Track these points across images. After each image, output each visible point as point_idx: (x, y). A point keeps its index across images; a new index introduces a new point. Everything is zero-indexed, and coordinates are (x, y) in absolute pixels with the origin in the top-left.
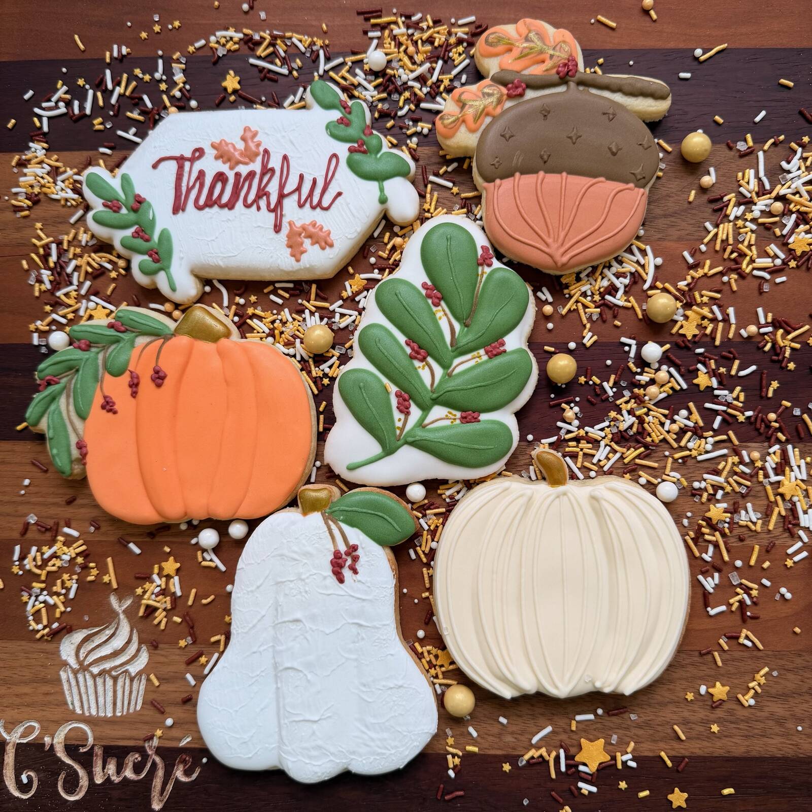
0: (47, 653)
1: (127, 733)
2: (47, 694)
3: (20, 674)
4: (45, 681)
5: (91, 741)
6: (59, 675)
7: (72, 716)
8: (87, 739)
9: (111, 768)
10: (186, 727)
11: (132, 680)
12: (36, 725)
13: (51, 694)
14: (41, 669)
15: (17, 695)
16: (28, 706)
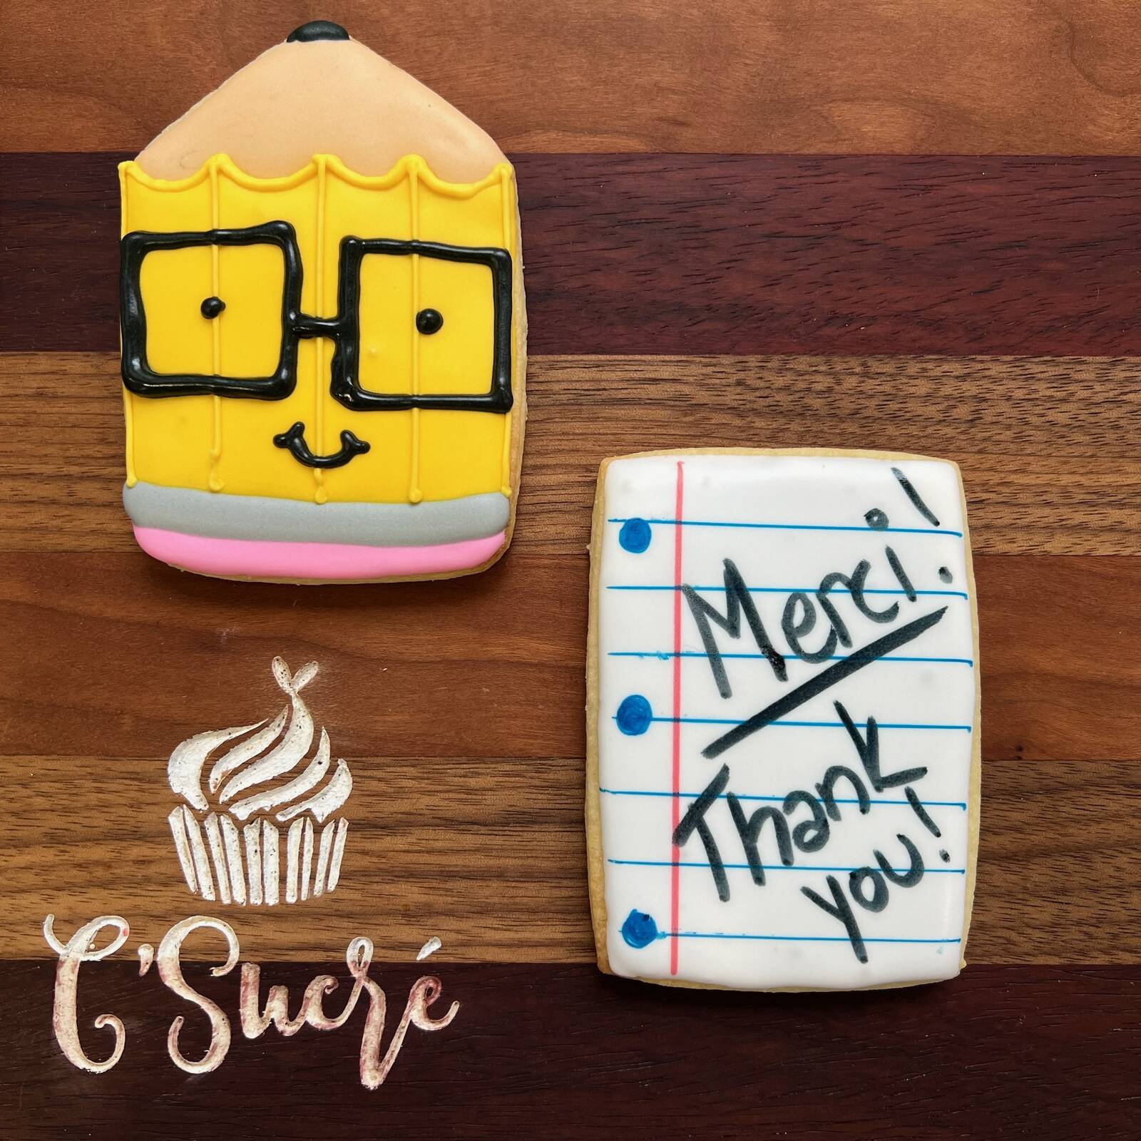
0: (140, 780)
1: (310, 937)
2: (143, 862)
3: (86, 822)
4: (138, 836)
5: (234, 955)
6: (168, 824)
7: (193, 906)
8: (227, 951)
9: (277, 1006)
10: (430, 922)
11: (318, 830)
12: (121, 924)
13: (150, 862)
14: (130, 813)
15: (80, 865)
16: (104, 885)
